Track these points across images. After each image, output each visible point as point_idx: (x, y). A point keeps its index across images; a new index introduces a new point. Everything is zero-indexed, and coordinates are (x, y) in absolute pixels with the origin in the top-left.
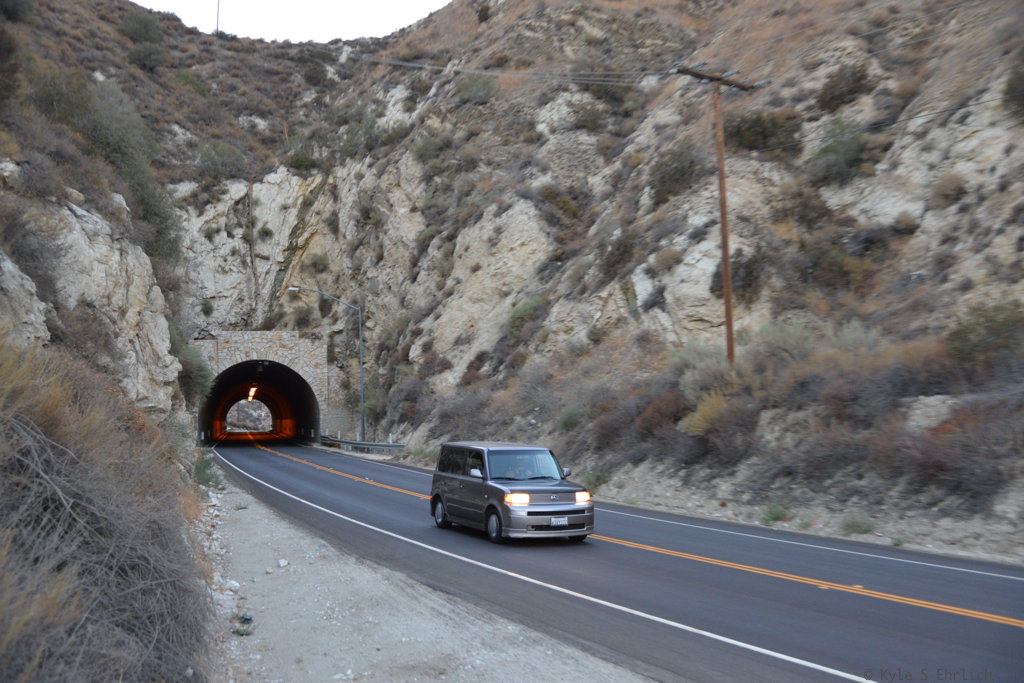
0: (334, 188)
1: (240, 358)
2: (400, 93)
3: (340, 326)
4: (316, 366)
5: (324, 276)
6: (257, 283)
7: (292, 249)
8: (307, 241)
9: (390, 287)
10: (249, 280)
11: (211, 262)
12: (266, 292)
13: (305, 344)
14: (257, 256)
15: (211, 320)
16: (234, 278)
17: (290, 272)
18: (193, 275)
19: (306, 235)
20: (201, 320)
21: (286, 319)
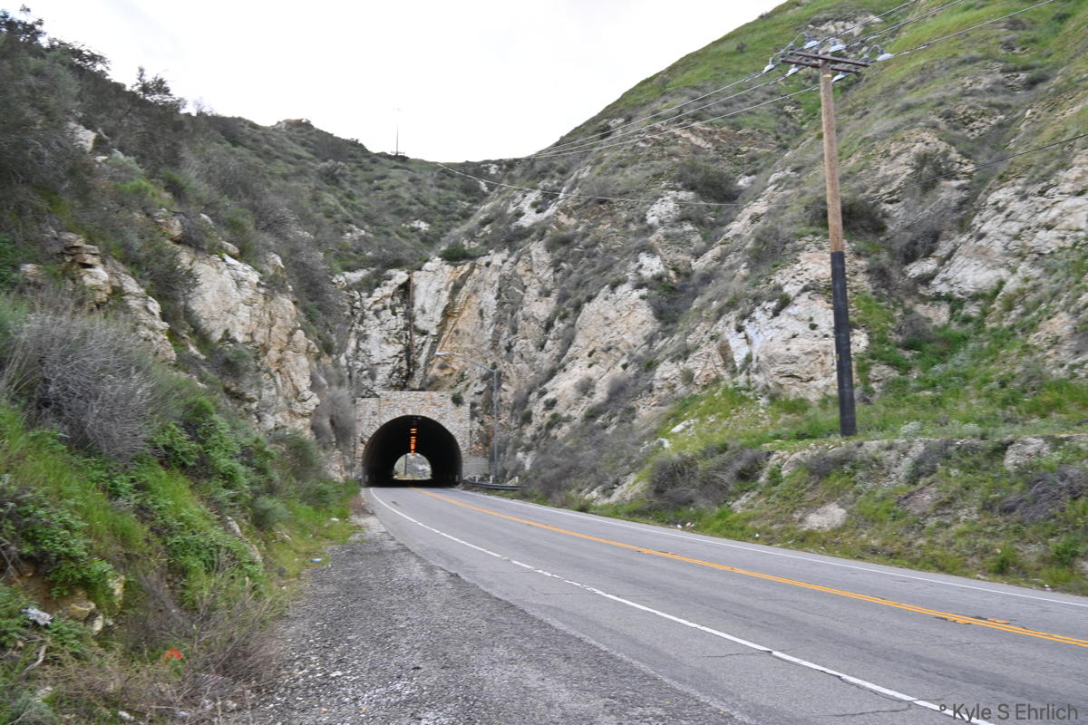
1: (398, 414)
3: (481, 388)
4: (461, 421)
6: (414, 354)
7: (444, 325)
9: (522, 355)
10: (407, 351)
11: (377, 335)
14: (416, 330)
15: (376, 383)
16: (396, 348)
17: (441, 344)
18: (363, 346)
20: (367, 383)
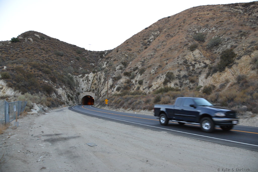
0: (97, 75)
1: (86, 95)
2: (106, 63)
3: (97, 91)
4: (94, 96)
5: (96, 85)
7: (92, 82)
8: (94, 81)
9: (101, 87)
11: (83, 84)
12: (89, 87)
13: (93, 93)
16: (86, 86)
17: (92, 85)
18: (81, 86)
20: (82, 91)
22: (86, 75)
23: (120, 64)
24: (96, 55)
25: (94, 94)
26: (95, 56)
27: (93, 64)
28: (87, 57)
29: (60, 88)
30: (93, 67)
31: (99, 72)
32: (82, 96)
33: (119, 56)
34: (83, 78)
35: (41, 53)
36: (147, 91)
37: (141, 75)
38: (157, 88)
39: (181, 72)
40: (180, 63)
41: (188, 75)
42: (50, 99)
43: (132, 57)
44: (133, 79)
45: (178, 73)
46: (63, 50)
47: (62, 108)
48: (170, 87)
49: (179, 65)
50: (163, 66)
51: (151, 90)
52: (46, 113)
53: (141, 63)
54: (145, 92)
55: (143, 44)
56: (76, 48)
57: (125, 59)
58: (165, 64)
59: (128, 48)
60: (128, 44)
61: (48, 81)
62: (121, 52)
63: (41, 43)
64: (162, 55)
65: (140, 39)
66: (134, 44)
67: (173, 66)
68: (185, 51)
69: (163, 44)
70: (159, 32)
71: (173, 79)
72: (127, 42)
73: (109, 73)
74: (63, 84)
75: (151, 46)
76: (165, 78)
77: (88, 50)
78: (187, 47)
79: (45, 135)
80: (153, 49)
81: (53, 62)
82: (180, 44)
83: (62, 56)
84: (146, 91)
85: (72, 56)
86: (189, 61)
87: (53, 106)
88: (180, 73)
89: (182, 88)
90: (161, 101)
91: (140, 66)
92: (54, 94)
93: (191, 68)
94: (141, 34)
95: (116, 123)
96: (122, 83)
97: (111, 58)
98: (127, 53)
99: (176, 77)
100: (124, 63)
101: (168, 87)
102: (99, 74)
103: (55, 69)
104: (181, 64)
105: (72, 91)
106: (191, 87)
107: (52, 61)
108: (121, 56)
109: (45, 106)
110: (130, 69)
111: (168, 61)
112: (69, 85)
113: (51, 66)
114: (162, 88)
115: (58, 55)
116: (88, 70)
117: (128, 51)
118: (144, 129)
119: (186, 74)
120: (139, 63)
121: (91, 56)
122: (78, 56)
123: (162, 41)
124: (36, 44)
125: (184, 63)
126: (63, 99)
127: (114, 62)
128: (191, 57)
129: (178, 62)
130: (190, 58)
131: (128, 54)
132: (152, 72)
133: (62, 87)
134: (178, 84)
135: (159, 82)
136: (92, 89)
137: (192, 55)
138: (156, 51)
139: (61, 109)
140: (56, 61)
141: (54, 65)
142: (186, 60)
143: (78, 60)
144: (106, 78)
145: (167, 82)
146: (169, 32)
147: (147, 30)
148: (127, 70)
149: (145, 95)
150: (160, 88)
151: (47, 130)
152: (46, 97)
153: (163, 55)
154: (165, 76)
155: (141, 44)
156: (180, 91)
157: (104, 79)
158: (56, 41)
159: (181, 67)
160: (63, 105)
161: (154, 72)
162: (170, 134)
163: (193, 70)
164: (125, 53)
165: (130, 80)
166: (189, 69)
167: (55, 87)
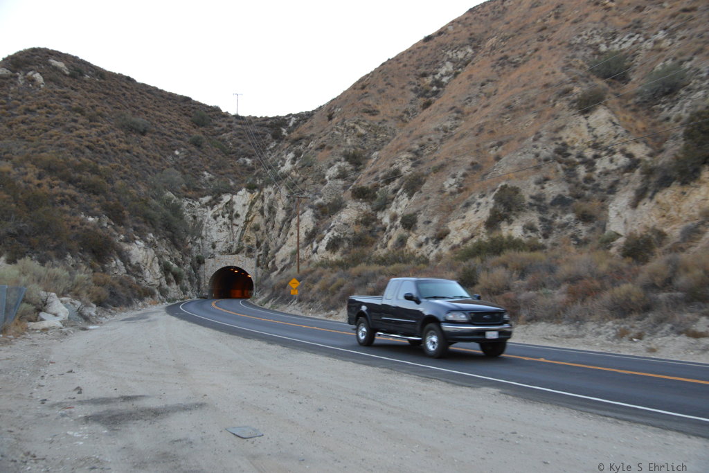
0: (263, 196)
1: (223, 265)
2: (291, 155)
3: (261, 252)
5: (258, 232)
6: (233, 236)
8: (252, 218)
10: (230, 234)
12: (237, 239)
13: (248, 259)
14: (234, 224)
15: (215, 250)
16: (225, 233)
17: (246, 231)
19: (252, 216)
20: (211, 251)
21: (244, 249)
22: (226, 198)
23: (340, 160)
24: (258, 131)
25: (253, 262)
26: (256, 134)
27: (249, 161)
28: (226, 136)
29: (138, 242)
30: (248, 170)
31: (270, 189)
32: (211, 267)
33: (337, 132)
34: (216, 208)
35: (73, 124)
36: (431, 251)
37: (410, 196)
38: (465, 241)
39: (546, 185)
40: (542, 157)
41: (570, 198)
42: (106, 280)
43: (381, 135)
44: (384, 209)
45: (535, 189)
46: (146, 113)
47: (144, 310)
48: (510, 237)
49: (540, 161)
50: (485, 165)
51: (444, 247)
52: (91, 327)
53: (411, 156)
54: (423, 256)
55: (415, 91)
56: (192, 106)
57: (356, 144)
58: (492, 159)
59: (366, 107)
60: (365, 91)
61: (97, 219)
62: (344, 120)
63: (72, 89)
64: (481, 130)
65: (408, 75)
66: (387, 92)
67: (521, 167)
68: (560, 113)
69: (485, 91)
70: (470, 50)
71: (519, 210)
72: (363, 86)
73: (302, 192)
74: (147, 228)
75: (445, 100)
76: (491, 206)
77: (233, 113)
78: (568, 99)
79: (86, 399)
80: (451, 109)
81: (112, 153)
82: (544, 90)
83: (143, 133)
84: (429, 251)
85: (177, 132)
86: (573, 148)
87: (116, 302)
88: (543, 191)
89: (551, 240)
90: (478, 283)
91: (408, 167)
92: (116, 262)
93: (582, 171)
94: (410, 57)
95: (328, 358)
96: (345, 224)
97: (309, 139)
98: (364, 121)
99: (531, 205)
100: (354, 156)
101: (501, 237)
102: (270, 193)
103: (122, 178)
104: (546, 160)
105: (177, 253)
106: (580, 238)
107: (109, 150)
108: (343, 131)
109: (88, 301)
110: (374, 177)
111: (503, 149)
112: (168, 233)
113: (106, 167)
114: (483, 239)
115: (131, 129)
116: (233, 181)
117: (367, 116)
118: (423, 381)
119: (564, 191)
120: (404, 156)
121: (241, 134)
122: (196, 133)
123: (483, 80)
124: (55, 92)
125: (556, 155)
126: (149, 280)
127: (319, 152)
128: (580, 135)
129: (536, 150)
130: (577, 137)
131: (367, 126)
132: (447, 186)
133: (143, 238)
134: (538, 225)
135: (473, 220)
136: (245, 245)
137: (584, 127)
138: (463, 114)
139: (142, 312)
140: (122, 151)
141: (116, 164)
142: (564, 144)
143: (199, 146)
144: (291, 206)
145: (499, 221)
146: (505, 49)
147: (432, 43)
148: (365, 181)
149: (425, 266)
150: (475, 240)
151: (95, 385)
152: (91, 270)
153: (485, 127)
154: (490, 199)
155: (412, 90)
156: (544, 250)
157: (284, 212)
158: (124, 84)
159: (547, 170)
160: (148, 300)
161: (456, 186)
162: (510, 397)
163: (588, 180)
164: (355, 123)
165: (373, 215)
166: (576, 175)
167: (122, 237)
